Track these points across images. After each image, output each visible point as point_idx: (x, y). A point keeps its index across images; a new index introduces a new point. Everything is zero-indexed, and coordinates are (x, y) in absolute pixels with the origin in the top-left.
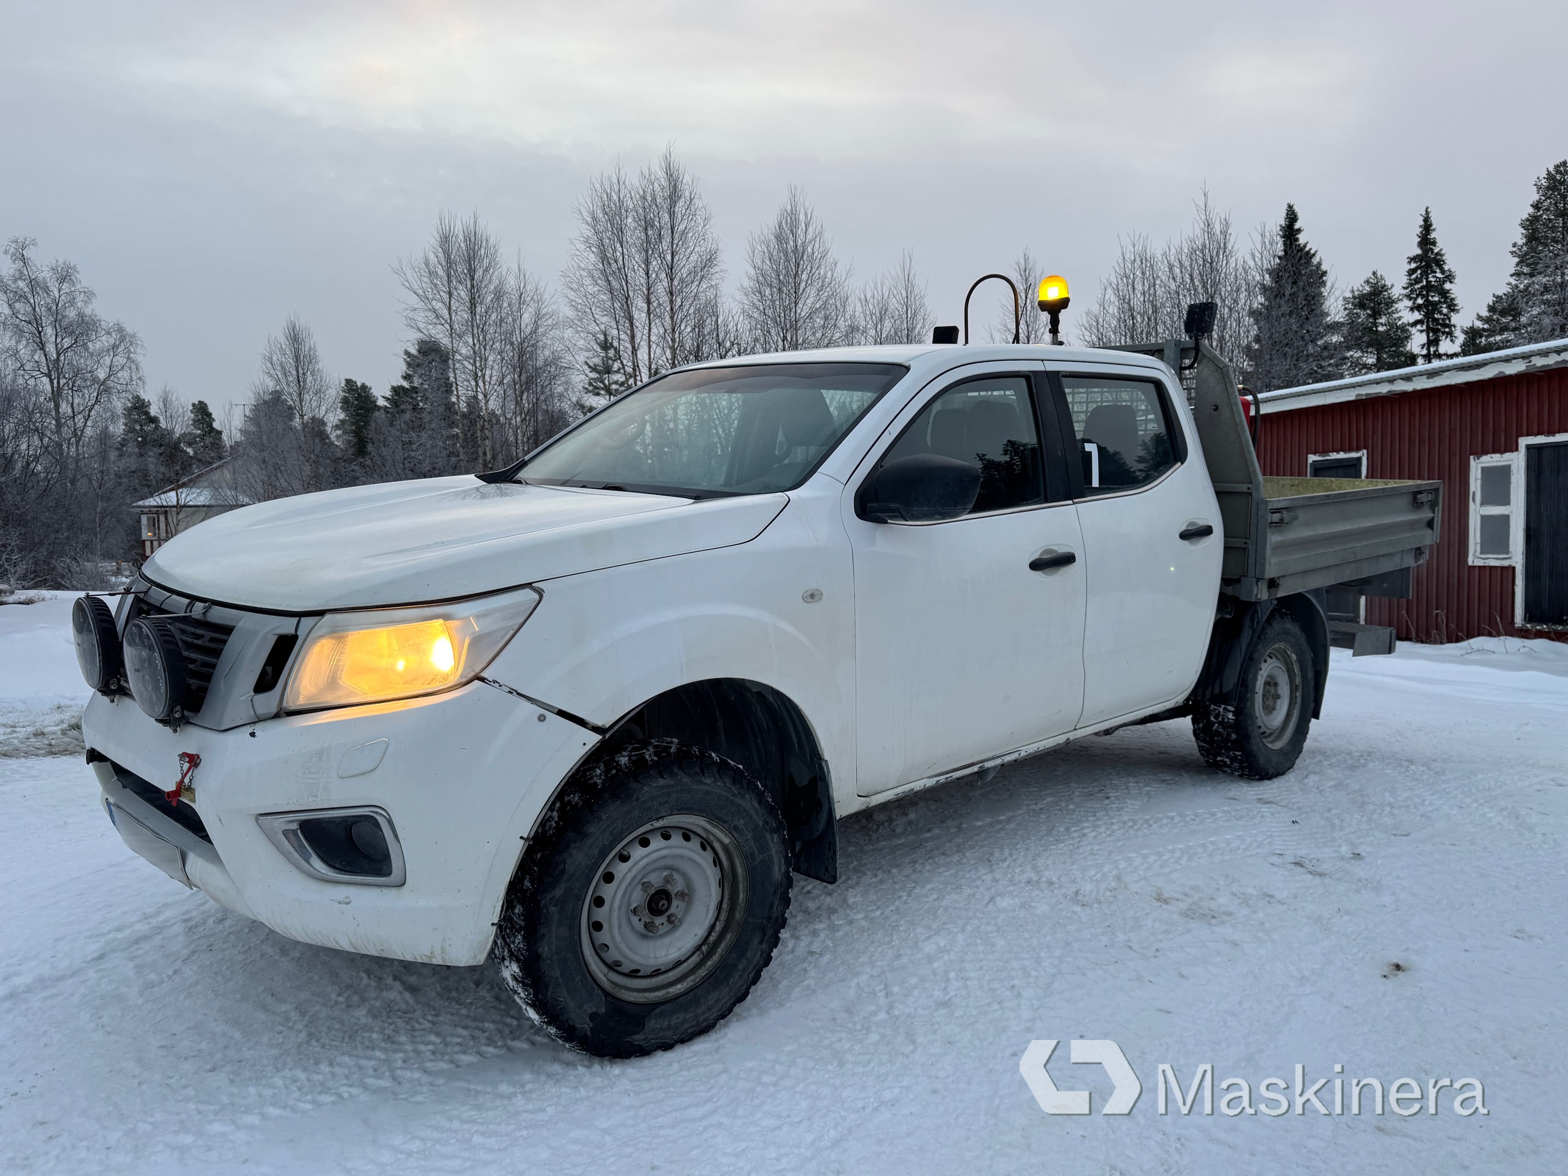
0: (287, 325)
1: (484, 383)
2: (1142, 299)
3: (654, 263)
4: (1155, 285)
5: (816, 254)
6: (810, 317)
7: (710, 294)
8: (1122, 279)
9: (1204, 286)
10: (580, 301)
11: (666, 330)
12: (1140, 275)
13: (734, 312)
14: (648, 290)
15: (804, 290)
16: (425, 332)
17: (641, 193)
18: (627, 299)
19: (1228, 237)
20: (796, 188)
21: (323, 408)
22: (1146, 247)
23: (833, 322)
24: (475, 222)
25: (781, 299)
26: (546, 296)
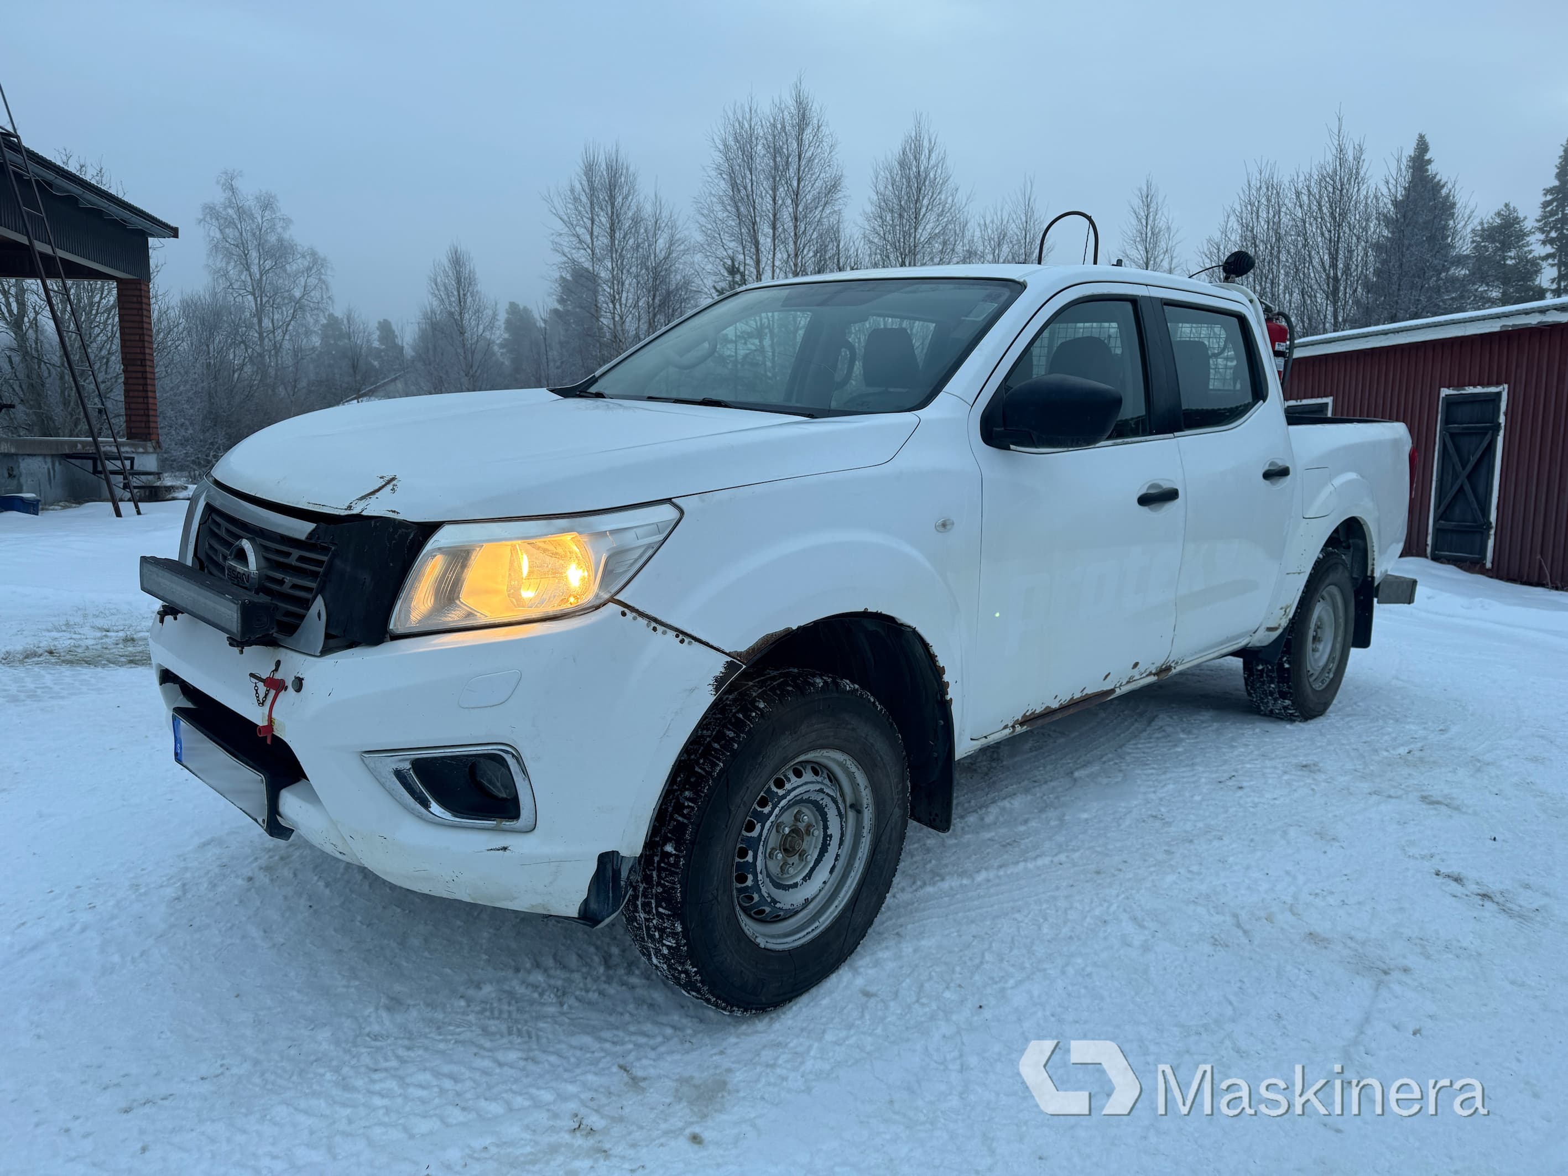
0: (451, 250)
1: (621, 305)
2: (1266, 227)
3: (781, 189)
4: (1280, 211)
5: (937, 180)
6: (929, 241)
7: (833, 220)
8: (1246, 207)
9: (1332, 214)
10: (710, 226)
11: (789, 256)
12: (1266, 203)
13: (856, 238)
14: (775, 215)
15: (924, 215)
16: (569, 256)
17: (772, 121)
18: (754, 224)
19: (1361, 163)
20: (921, 115)
21: (481, 327)
22: (1273, 174)
23: (951, 247)
24: (617, 151)
25: (902, 225)
26: (679, 223)
